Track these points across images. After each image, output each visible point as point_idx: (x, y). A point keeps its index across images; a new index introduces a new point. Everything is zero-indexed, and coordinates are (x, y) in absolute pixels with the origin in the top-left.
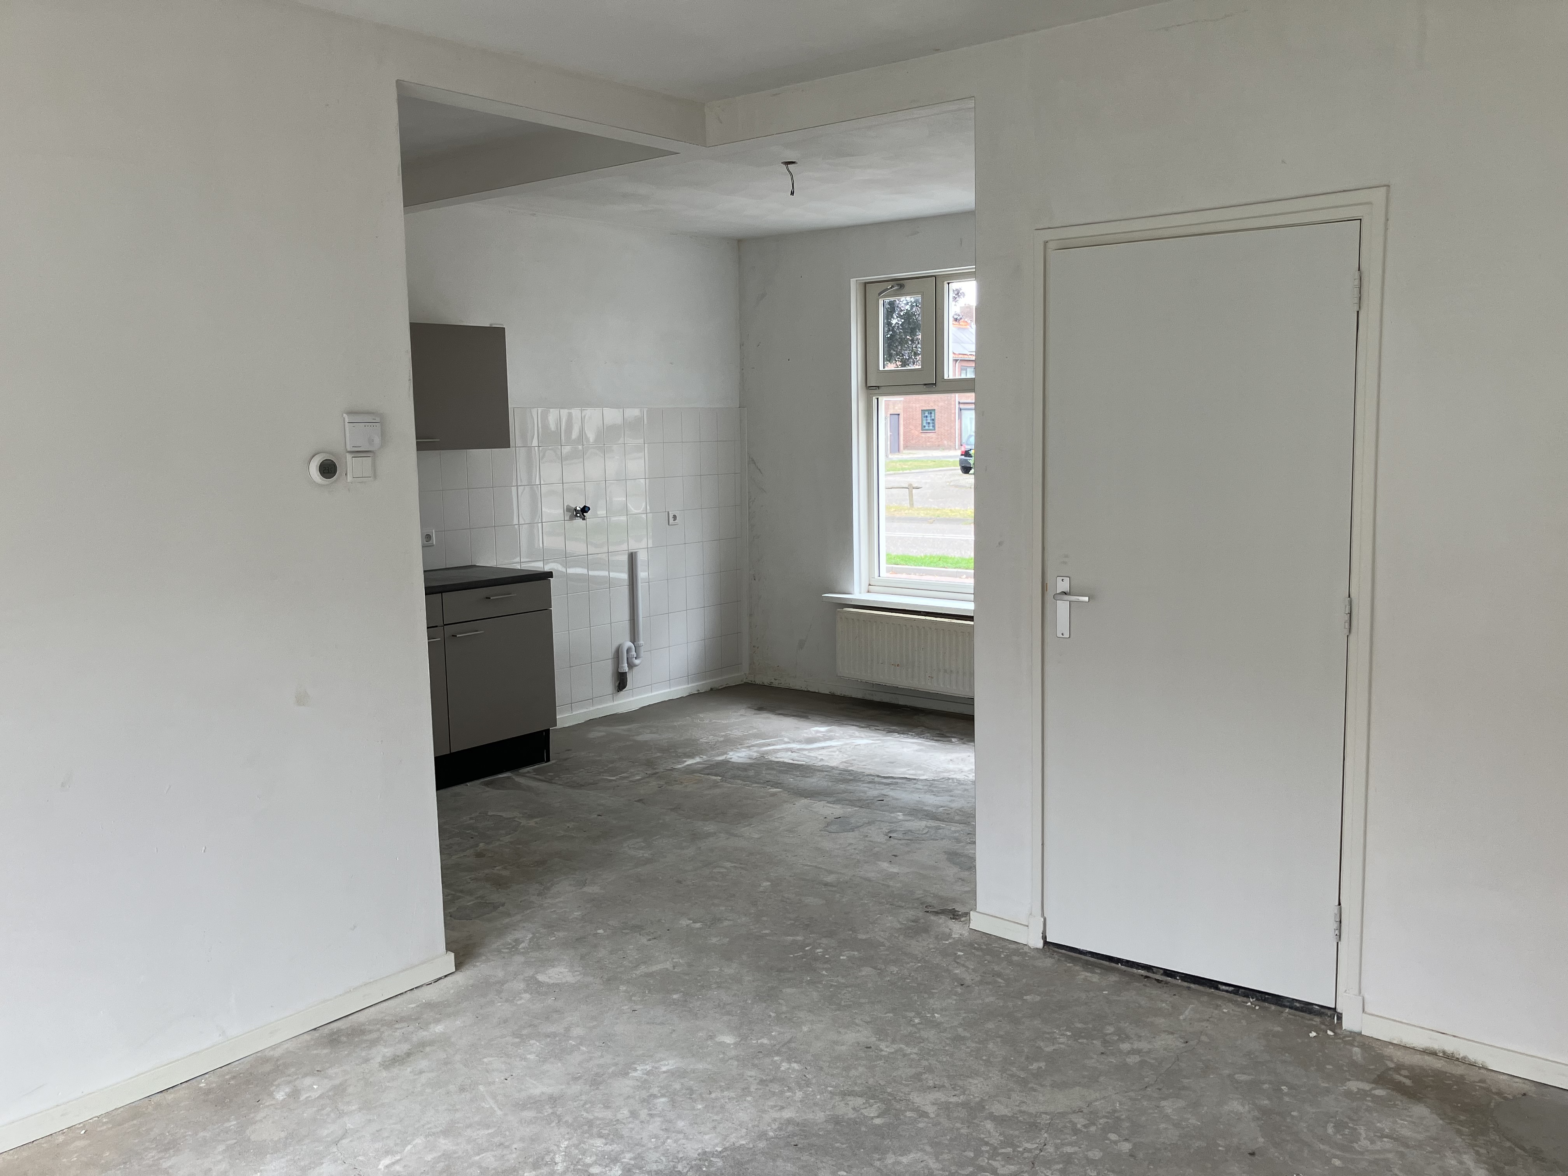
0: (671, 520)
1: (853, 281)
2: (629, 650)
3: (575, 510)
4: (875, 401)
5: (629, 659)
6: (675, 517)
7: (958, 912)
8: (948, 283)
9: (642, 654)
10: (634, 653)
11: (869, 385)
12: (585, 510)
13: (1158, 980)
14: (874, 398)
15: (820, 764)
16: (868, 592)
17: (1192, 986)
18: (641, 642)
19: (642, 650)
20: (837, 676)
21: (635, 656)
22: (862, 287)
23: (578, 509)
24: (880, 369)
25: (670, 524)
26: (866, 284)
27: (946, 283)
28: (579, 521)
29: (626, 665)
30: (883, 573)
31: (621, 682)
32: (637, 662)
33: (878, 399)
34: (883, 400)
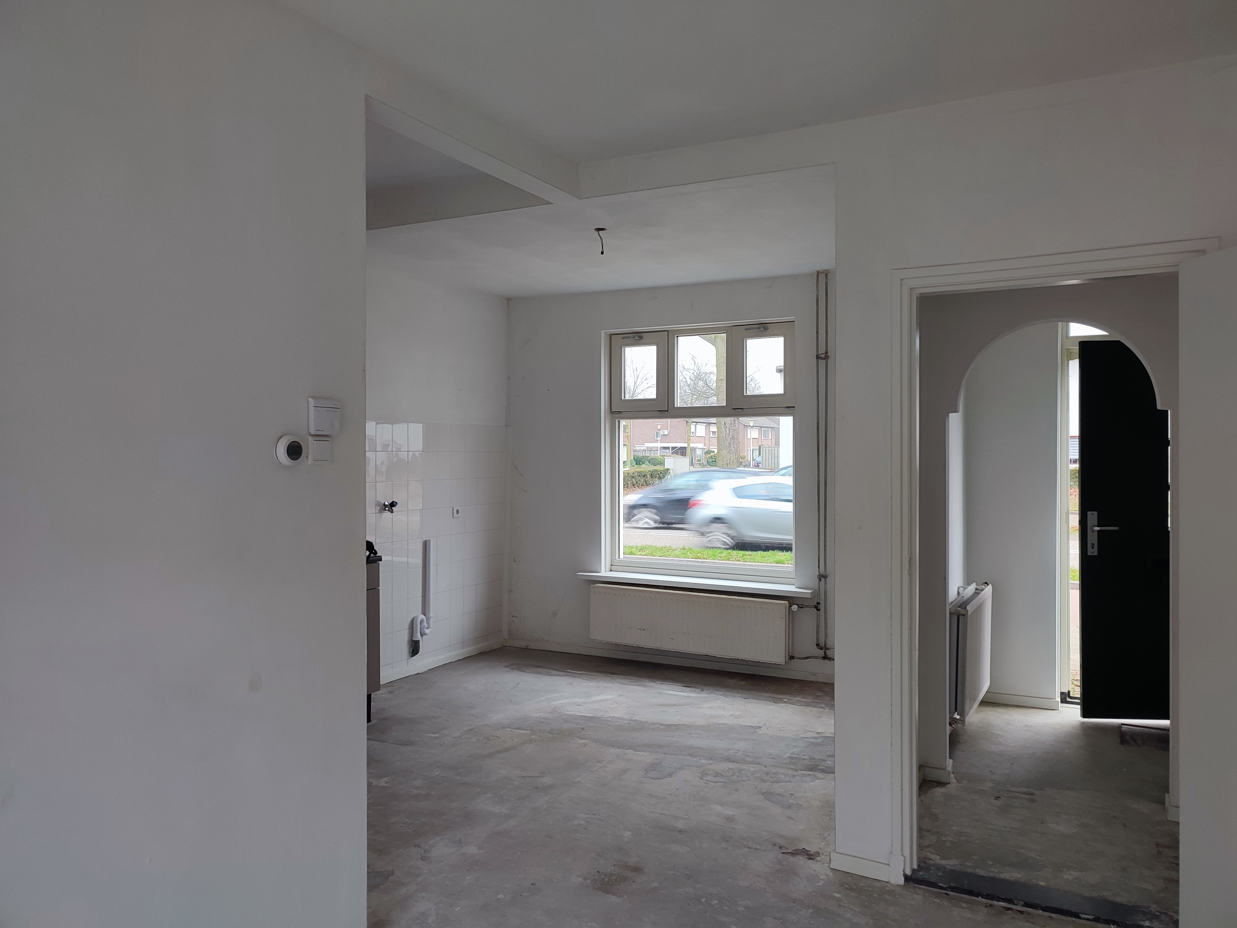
0: (455, 512)
1: (603, 332)
2: (422, 621)
3: (384, 504)
4: (617, 423)
5: (421, 629)
6: (458, 512)
7: (810, 851)
8: (677, 337)
9: (432, 625)
10: (425, 624)
11: (613, 410)
12: (393, 505)
13: (1020, 911)
14: (617, 420)
15: (607, 715)
16: (611, 571)
17: (1053, 915)
18: (431, 615)
19: (432, 620)
20: (590, 639)
21: (426, 627)
22: (609, 337)
23: (386, 503)
24: (623, 399)
25: (455, 516)
26: (611, 335)
27: (676, 336)
28: (387, 514)
29: (419, 634)
30: (622, 556)
31: (414, 648)
32: (427, 631)
33: (619, 421)
34: (623, 423)
